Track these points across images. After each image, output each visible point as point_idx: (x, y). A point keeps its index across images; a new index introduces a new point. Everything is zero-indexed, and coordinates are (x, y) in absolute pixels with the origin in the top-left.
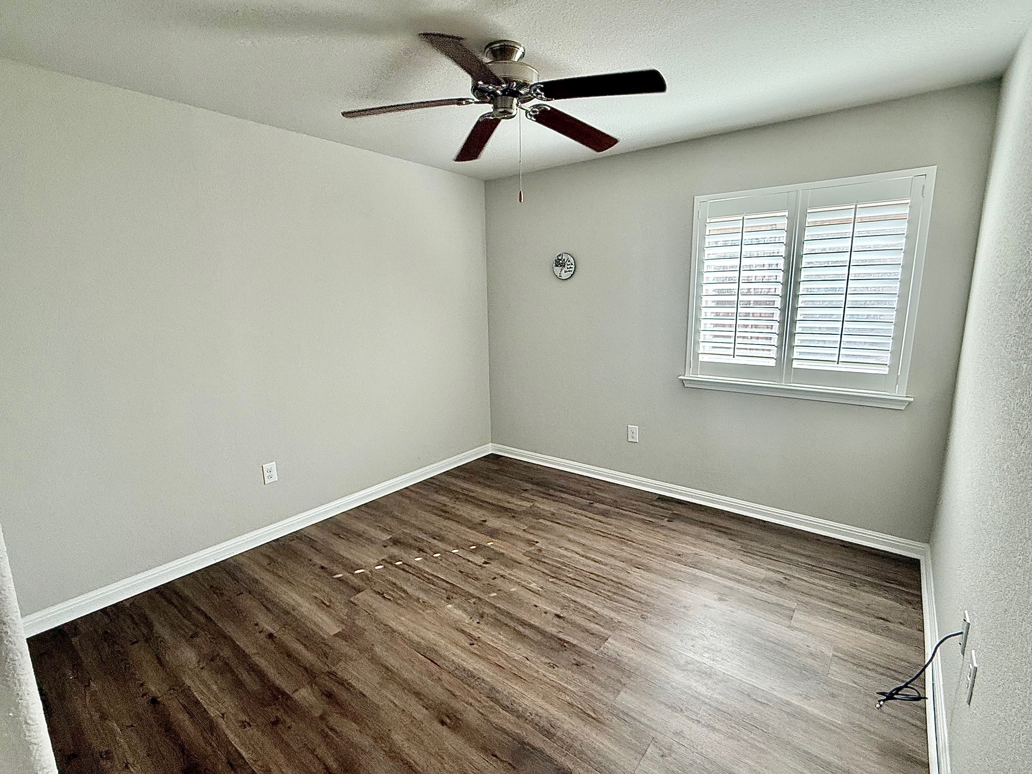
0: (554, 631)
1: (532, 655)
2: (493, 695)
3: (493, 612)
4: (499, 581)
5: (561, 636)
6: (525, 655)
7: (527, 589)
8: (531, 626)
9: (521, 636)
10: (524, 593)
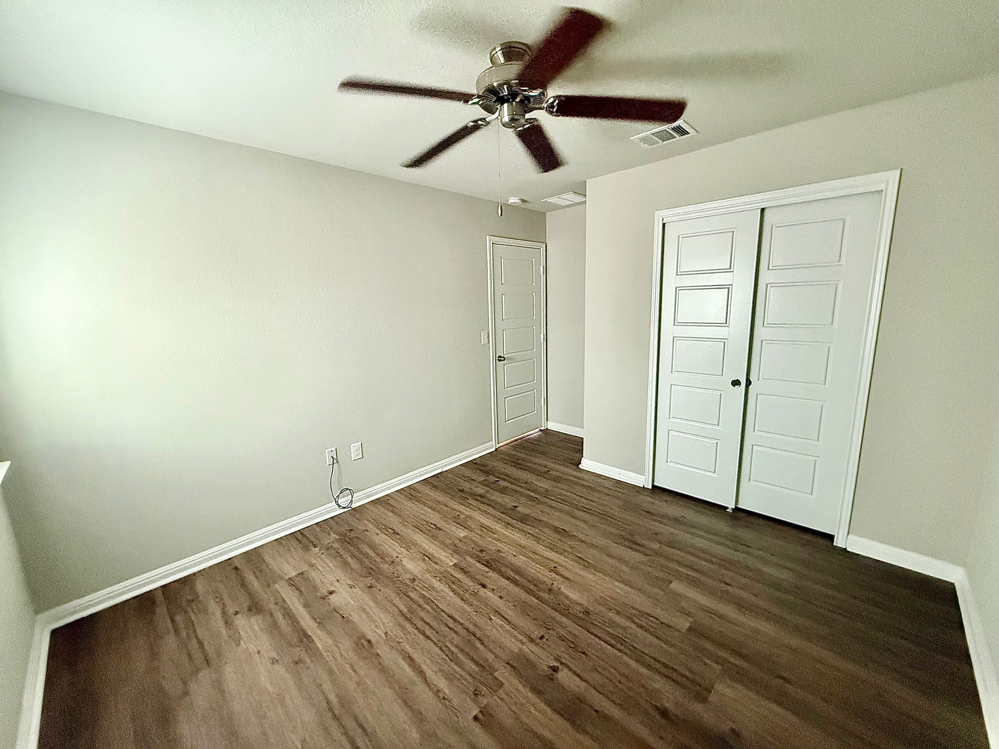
0: (492, 574)
1: (511, 558)
2: (538, 539)
3: (541, 594)
4: (536, 634)
5: (486, 569)
6: (515, 557)
7: (506, 619)
8: (508, 578)
9: (517, 571)
10: (510, 613)
